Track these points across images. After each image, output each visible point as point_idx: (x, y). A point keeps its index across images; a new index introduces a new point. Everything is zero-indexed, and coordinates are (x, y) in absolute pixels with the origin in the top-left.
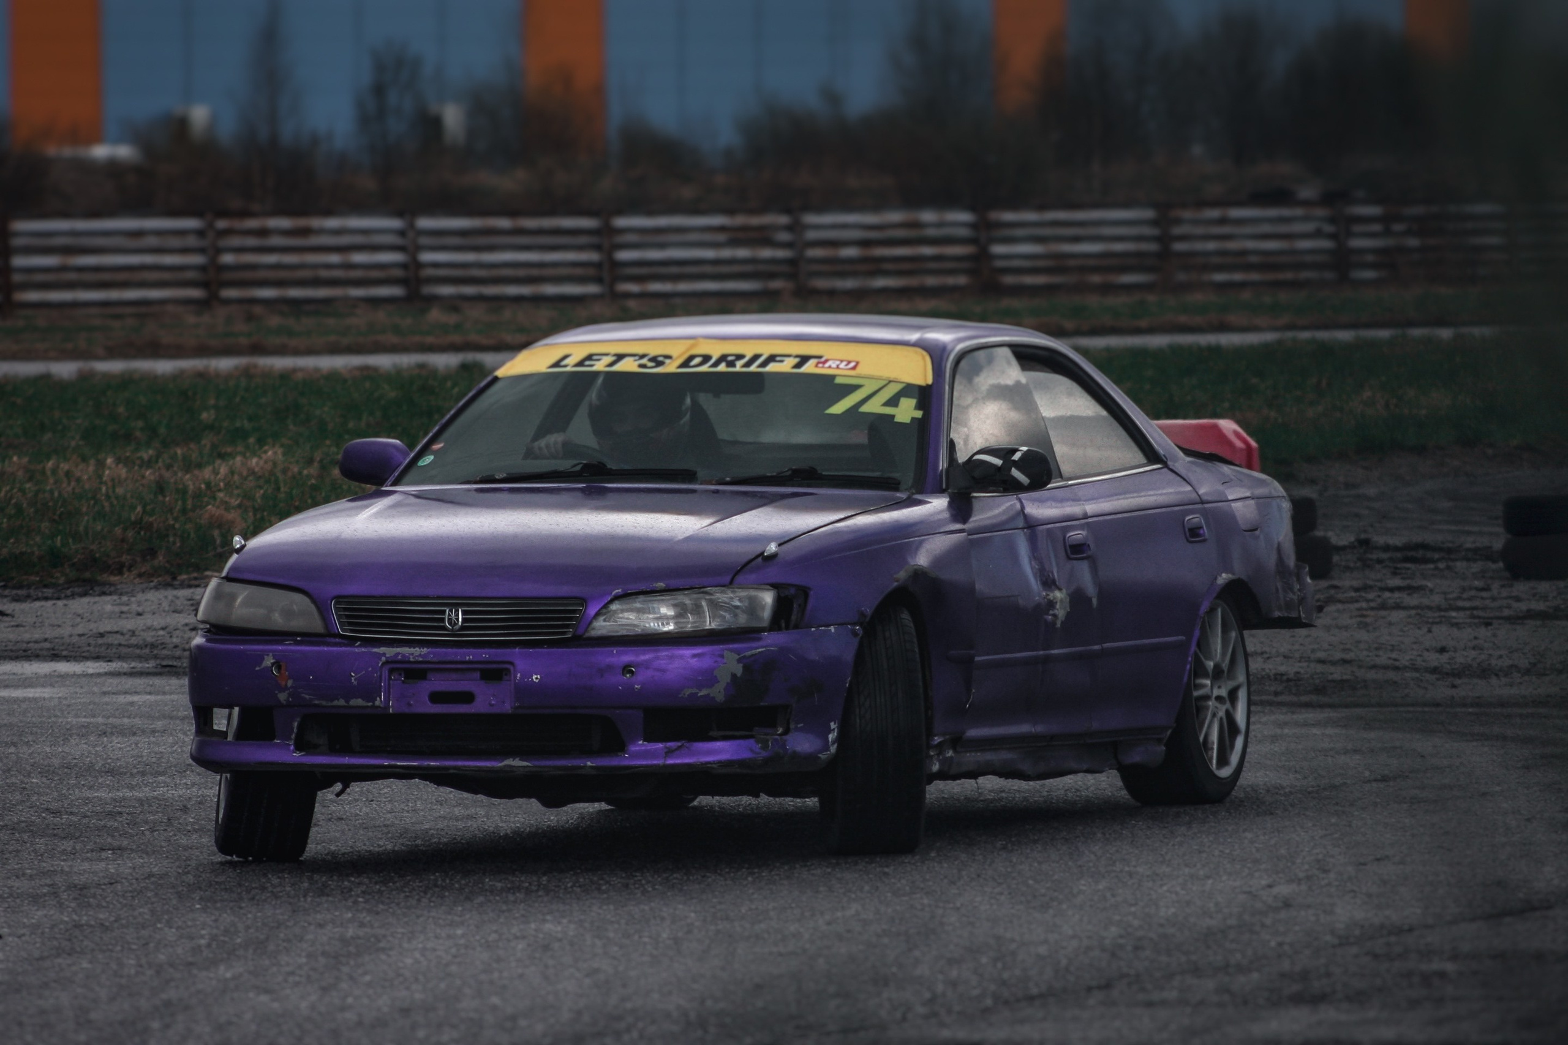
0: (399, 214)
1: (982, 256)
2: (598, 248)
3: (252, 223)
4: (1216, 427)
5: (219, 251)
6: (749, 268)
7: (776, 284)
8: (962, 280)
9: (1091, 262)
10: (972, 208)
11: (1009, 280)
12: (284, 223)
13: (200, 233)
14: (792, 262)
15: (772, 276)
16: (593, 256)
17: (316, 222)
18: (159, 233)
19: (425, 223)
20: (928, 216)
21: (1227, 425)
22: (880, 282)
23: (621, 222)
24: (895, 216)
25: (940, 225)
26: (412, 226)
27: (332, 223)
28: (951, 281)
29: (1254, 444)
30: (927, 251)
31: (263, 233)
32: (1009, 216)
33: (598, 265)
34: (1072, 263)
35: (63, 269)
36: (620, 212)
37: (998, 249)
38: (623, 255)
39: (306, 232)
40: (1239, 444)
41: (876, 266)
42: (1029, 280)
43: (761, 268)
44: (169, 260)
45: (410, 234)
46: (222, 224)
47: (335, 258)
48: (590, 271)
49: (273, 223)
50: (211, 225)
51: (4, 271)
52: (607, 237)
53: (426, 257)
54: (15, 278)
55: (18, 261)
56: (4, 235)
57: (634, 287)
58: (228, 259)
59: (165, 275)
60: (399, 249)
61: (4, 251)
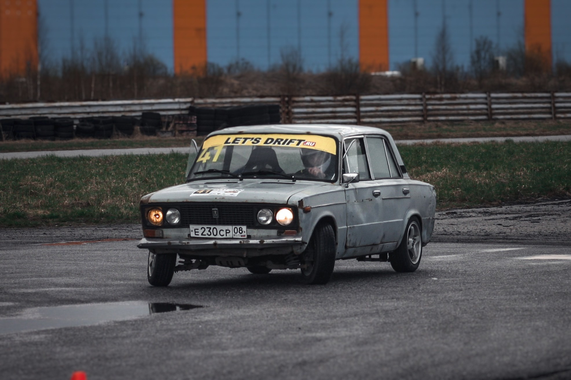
0: (485, 93)
2: (550, 103)
3: (438, 96)
5: (427, 105)
12: (448, 96)
13: (421, 99)
16: (548, 105)
17: (458, 95)
18: (407, 99)
19: (493, 95)
23: (557, 94)
26: (489, 96)
27: (463, 95)
31: (441, 99)
33: (550, 108)
35: (377, 111)
36: (557, 92)
38: (558, 105)
39: (455, 98)
44: (411, 108)
45: (489, 99)
46: (427, 96)
47: (464, 107)
48: (548, 110)
49: (445, 96)
50: (424, 97)
51: (358, 112)
52: (553, 99)
53: (494, 106)
54: (362, 114)
55: (362, 109)
56: (357, 100)
57: (562, 116)
58: (430, 107)
59: (410, 113)
60: (486, 104)
61: (358, 105)
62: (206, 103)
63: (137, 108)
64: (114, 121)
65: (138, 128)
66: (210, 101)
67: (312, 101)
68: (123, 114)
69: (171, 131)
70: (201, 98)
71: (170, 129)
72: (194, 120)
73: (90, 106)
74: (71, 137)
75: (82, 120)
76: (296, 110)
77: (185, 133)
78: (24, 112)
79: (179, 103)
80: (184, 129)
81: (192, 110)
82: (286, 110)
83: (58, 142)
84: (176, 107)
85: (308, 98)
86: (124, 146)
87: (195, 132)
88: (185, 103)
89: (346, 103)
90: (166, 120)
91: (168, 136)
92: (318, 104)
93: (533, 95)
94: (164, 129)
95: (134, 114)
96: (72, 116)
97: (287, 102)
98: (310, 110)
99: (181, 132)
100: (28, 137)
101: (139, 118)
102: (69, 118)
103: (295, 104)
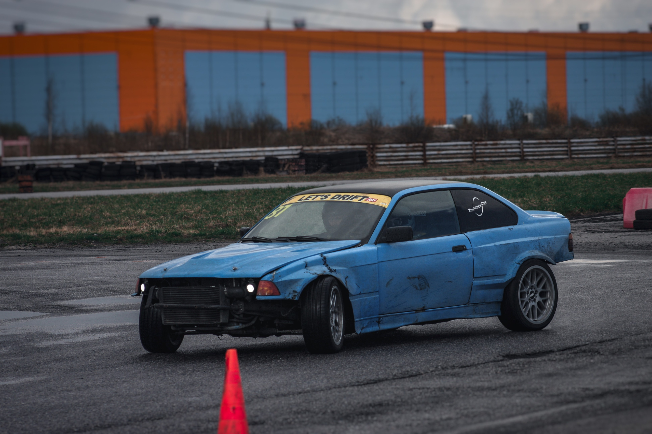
0: (519, 140)
2: (567, 147)
3: (484, 143)
5: (476, 149)
6: (603, 151)
7: (610, 155)
12: (491, 142)
13: (471, 145)
14: (614, 149)
15: (609, 153)
16: (566, 149)
17: (499, 142)
18: (461, 145)
19: (525, 142)
20: (647, 138)
22: (636, 154)
23: (572, 141)
24: (639, 138)
26: (522, 142)
27: (502, 142)
30: (647, 146)
31: (486, 145)
33: (567, 151)
35: (438, 154)
36: (572, 138)
38: (573, 148)
39: (496, 144)
41: (635, 150)
43: (607, 151)
44: (463, 152)
45: (521, 144)
46: (476, 143)
47: (503, 151)
48: (565, 152)
49: (489, 142)
50: (474, 143)
51: (424, 155)
52: (569, 144)
53: (525, 150)
54: (427, 157)
55: (428, 153)
56: (424, 147)
57: (576, 156)
58: (478, 151)
59: (463, 155)
60: (519, 148)
61: (424, 150)
62: (312, 150)
63: (261, 154)
64: (244, 163)
65: (262, 169)
66: (315, 148)
67: (390, 148)
68: (251, 158)
69: (287, 171)
70: (308, 146)
71: (285, 169)
72: (303, 163)
73: (226, 153)
74: (212, 176)
75: (220, 163)
76: (379, 155)
77: (296, 172)
78: (177, 157)
79: (292, 150)
80: (296, 169)
81: (302, 155)
82: (372, 155)
83: (202, 179)
84: (290, 152)
85: (387, 146)
86: (252, 182)
87: (304, 171)
88: (296, 150)
89: (416, 149)
90: (283, 162)
91: (284, 174)
92: (395, 149)
93: (554, 141)
94: (281, 169)
95: (259, 158)
96: (213, 160)
97: (372, 149)
98: (389, 154)
99: (295, 171)
100: (181, 176)
101: (263, 162)
102: (211, 162)
103: (378, 150)
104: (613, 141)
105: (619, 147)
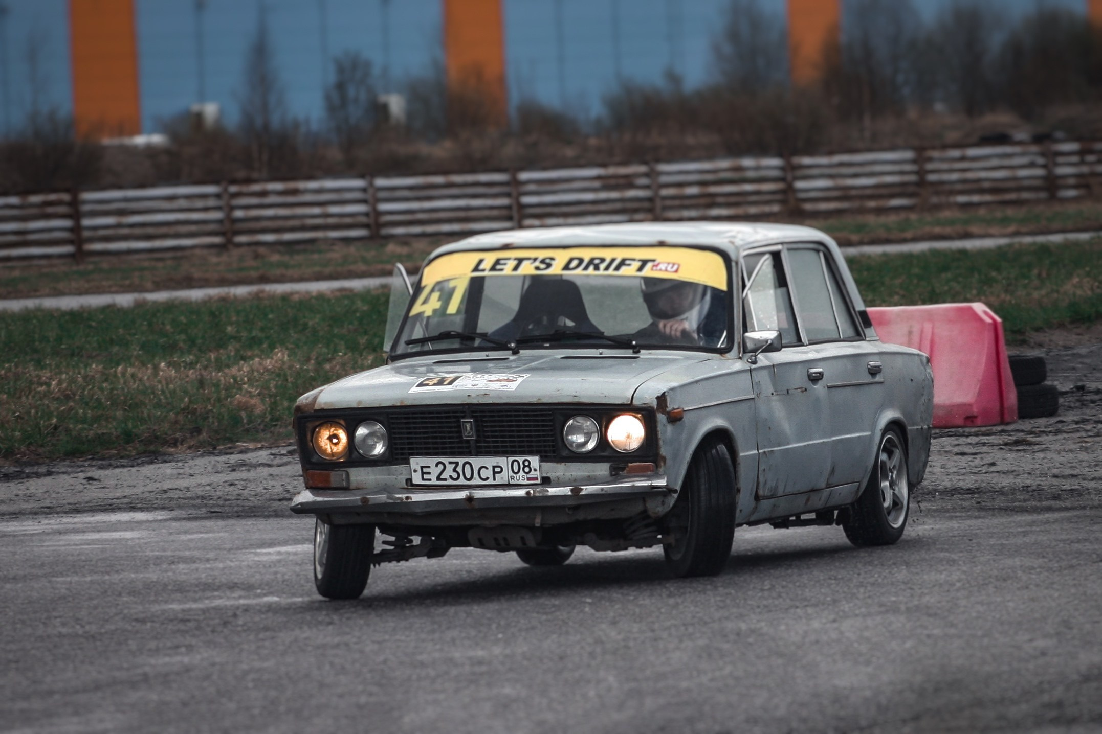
0: (362, 176)
1: (789, 190)
2: (508, 195)
3: (256, 187)
4: (970, 309)
5: (233, 208)
6: (618, 206)
7: (639, 216)
8: (776, 208)
9: (868, 192)
10: (780, 155)
11: (808, 207)
12: (278, 186)
13: (218, 196)
14: (650, 200)
15: (636, 211)
16: (504, 201)
17: (301, 185)
18: (188, 197)
19: (380, 182)
20: (747, 162)
21: (979, 307)
22: (715, 212)
23: (524, 176)
24: (724, 164)
25: (758, 168)
26: (371, 184)
27: (313, 185)
28: (767, 209)
29: (999, 320)
30: (748, 187)
31: (264, 194)
32: (807, 161)
33: (509, 207)
34: (854, 192)
35: (119, 226)
36: (523, 169)
37: (800, 185)
38: (526, 200)
39: (295, 192)
40: (988, 320)
41: (711, 201)
42: (823, 206)
43: (628, 205)
44: (197, 216)
45: (371, 191)
46: (233, 189)
47: (316, 210)
48: (504, 213)
49: (271, 186)
50: (226, 190)
51: (76, 229)
52: (514, 187)
53: (383, 207)
54: (86, 234)
55: (86, 222)
56: (75, 203)
57: (536, 222)
58: (239, 214)
59: (193, 228)
60: (363, 202)
61: (76, 215)
89: (50, 210)
93: (470, 178)
104: (646, 175)
105: (665, 192)
